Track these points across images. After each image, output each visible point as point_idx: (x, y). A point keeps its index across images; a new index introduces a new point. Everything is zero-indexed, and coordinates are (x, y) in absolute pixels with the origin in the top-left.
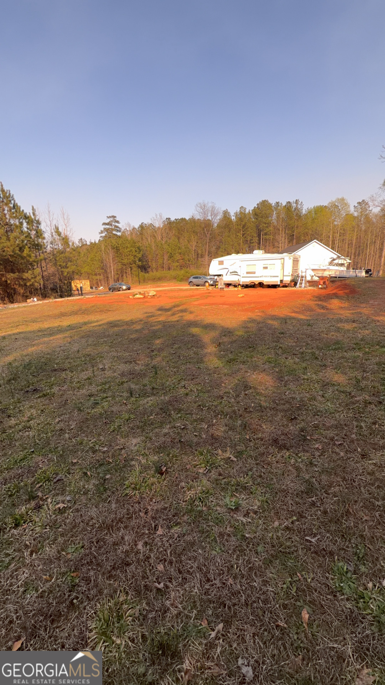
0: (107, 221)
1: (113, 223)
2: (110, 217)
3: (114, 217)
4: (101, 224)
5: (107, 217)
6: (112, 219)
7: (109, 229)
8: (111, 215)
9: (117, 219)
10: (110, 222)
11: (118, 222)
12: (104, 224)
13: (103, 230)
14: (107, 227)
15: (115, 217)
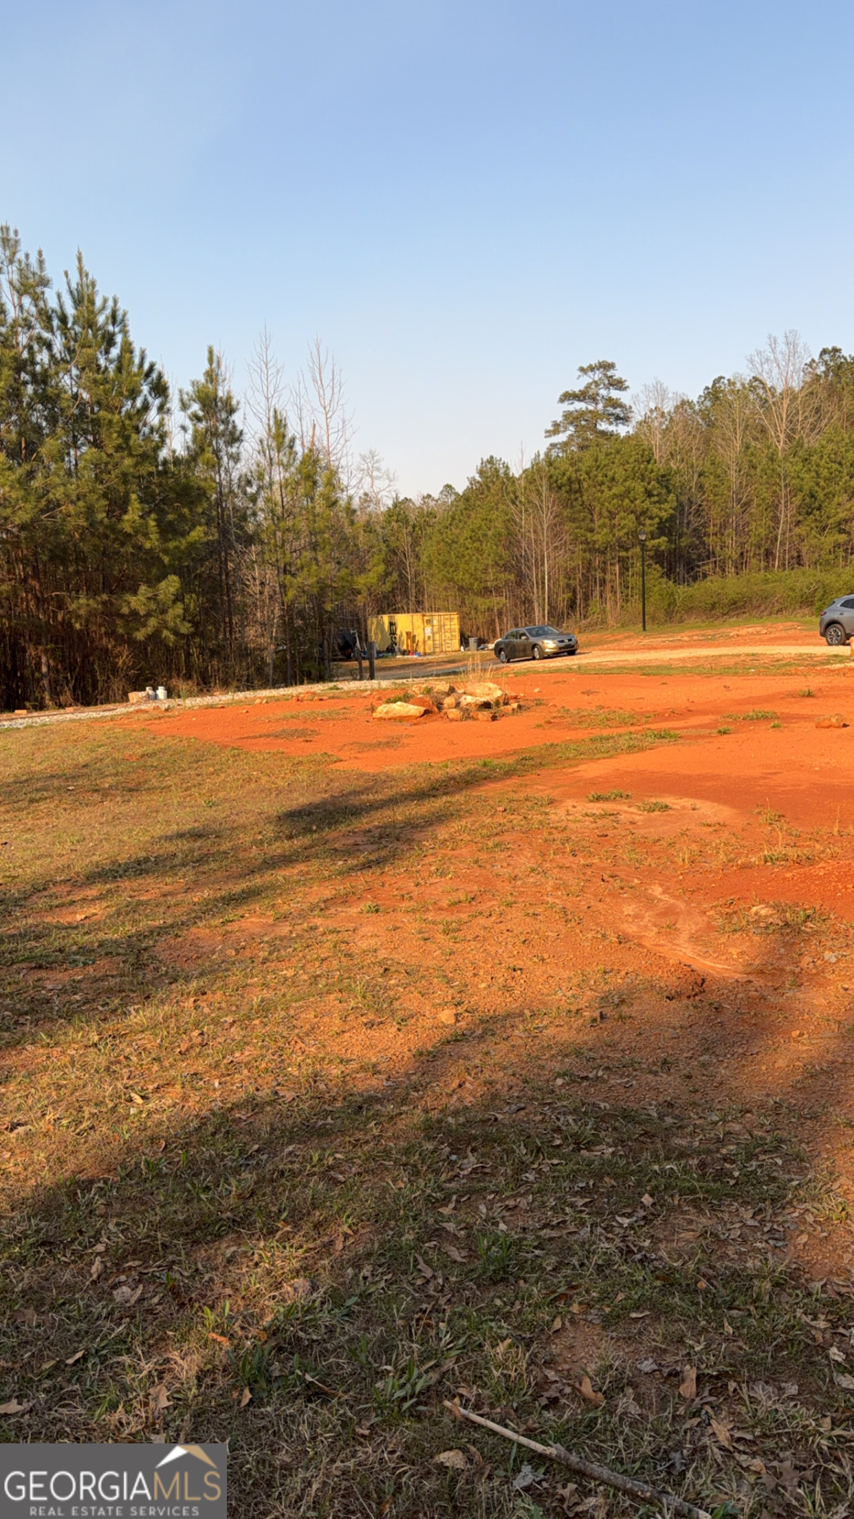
0: (578, 385)
1: (603, 392)
2: (592, 368)
3: (607, 366)
4: (557, 399)
5: (582, 369)
6: (597, 375)
7: (582, 414)
8: (594, 362)
9: (617, 374)
10: (588, 387)
11: (619, 385)
12: (568, 397)
13: (559, 419)
14: (579, 406)
15: (611, 366)
